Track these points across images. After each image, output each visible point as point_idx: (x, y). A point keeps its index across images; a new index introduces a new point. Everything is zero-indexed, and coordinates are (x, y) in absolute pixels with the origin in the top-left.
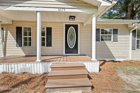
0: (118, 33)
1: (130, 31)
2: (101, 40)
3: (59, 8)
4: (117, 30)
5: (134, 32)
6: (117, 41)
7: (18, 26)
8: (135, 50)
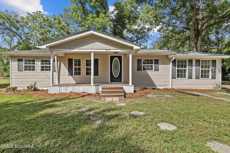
0: (159, 63)
1: (170, 61)
2: (143, 70)
3: (106, 49)
4: (158, 60)
5: (174, 62)
6: (158, 71)
7: (69, 58)
8: (175, 79)
